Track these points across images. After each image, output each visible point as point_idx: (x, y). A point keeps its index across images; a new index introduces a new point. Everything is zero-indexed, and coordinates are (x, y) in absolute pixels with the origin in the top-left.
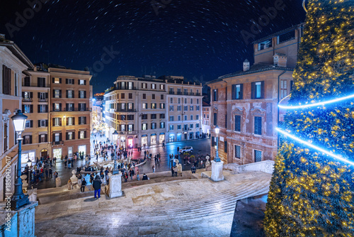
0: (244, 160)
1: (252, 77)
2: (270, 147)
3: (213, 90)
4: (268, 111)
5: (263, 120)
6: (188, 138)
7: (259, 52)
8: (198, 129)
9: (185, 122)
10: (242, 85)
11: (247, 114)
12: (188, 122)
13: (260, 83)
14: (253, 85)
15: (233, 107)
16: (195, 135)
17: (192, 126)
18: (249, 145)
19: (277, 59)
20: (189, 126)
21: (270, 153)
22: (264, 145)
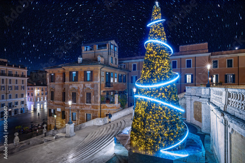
0: (79, 121)
1: (84, 68)
2: (96, 110)
3: (50, 74)
4: (95, 89)
5: (92, 95)
6: (13, 114)
7: (86, 52)
8: (23, 106)
9: (10, 101)
10: (77, 72)
11: (81, 91)
12: (13, 100)
13: (90, 72)
14: (85, 73)
15: (70, 87)
16: (19, 111)
17: (17, 103)
18: (82, 111)
19: (99, 58)
20: (13, 104)
21: (96, 114)
22: (92, 109)
